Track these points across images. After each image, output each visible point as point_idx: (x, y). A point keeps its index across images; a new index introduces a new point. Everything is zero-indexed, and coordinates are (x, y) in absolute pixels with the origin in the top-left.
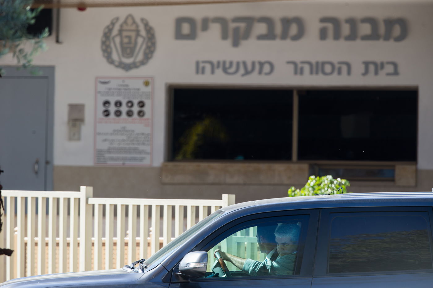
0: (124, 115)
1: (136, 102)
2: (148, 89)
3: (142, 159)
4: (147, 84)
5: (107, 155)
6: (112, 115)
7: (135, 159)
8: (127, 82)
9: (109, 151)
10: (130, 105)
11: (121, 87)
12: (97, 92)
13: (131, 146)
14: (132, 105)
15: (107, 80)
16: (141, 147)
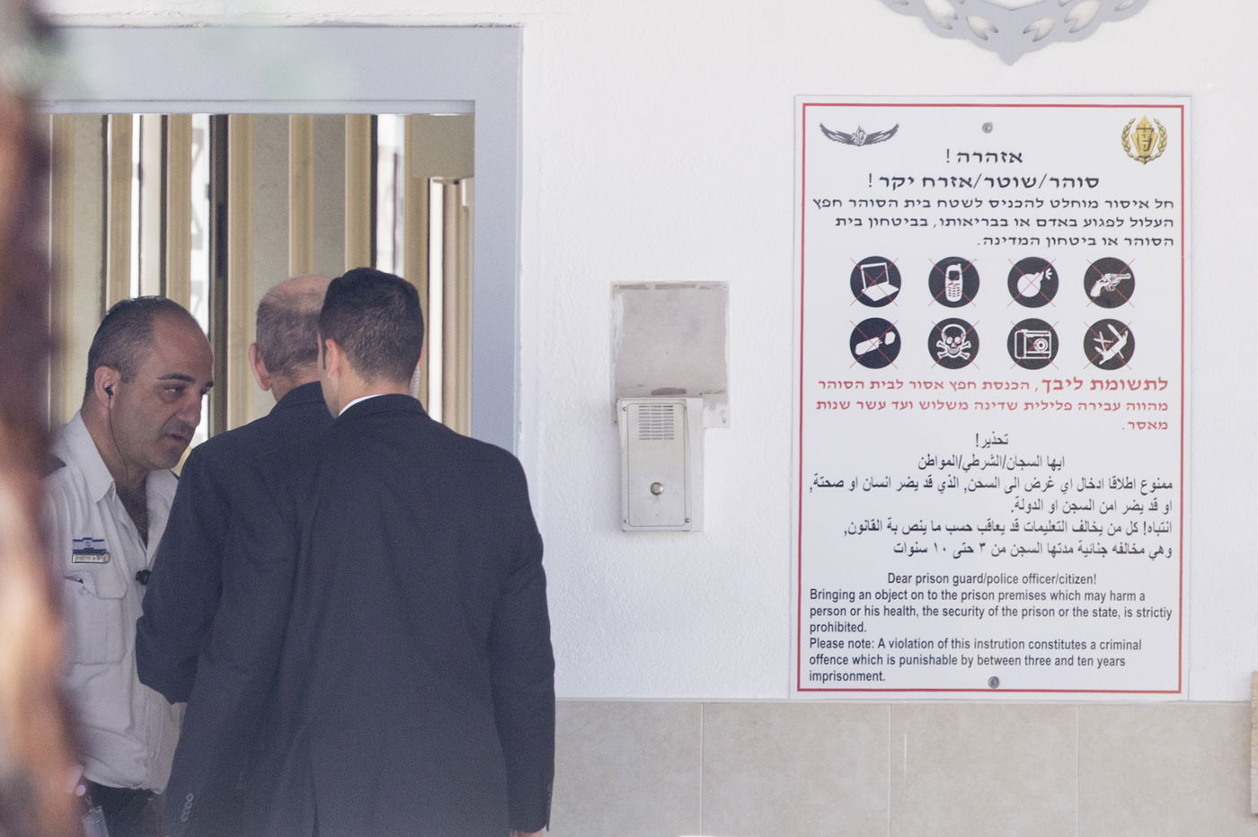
0: (994, 356)
1: (1071, 266)
2: (1158, 178)
3: (1116, 653)
4: (1146, 145)
5: (879, 627)
6: (914, 358)
7: (1070, 652)
8: (1011, 131)
9: (893, 600)
10: (1030, 285)
11: (971, 169)
12: (807, 202)
13: (1043, 564)
14: (1049, 289)
15: (875, 121)
16: (1112, 574)
